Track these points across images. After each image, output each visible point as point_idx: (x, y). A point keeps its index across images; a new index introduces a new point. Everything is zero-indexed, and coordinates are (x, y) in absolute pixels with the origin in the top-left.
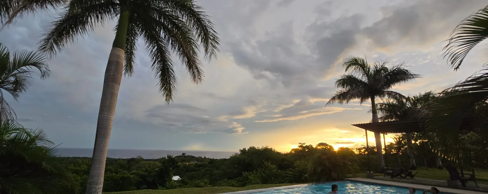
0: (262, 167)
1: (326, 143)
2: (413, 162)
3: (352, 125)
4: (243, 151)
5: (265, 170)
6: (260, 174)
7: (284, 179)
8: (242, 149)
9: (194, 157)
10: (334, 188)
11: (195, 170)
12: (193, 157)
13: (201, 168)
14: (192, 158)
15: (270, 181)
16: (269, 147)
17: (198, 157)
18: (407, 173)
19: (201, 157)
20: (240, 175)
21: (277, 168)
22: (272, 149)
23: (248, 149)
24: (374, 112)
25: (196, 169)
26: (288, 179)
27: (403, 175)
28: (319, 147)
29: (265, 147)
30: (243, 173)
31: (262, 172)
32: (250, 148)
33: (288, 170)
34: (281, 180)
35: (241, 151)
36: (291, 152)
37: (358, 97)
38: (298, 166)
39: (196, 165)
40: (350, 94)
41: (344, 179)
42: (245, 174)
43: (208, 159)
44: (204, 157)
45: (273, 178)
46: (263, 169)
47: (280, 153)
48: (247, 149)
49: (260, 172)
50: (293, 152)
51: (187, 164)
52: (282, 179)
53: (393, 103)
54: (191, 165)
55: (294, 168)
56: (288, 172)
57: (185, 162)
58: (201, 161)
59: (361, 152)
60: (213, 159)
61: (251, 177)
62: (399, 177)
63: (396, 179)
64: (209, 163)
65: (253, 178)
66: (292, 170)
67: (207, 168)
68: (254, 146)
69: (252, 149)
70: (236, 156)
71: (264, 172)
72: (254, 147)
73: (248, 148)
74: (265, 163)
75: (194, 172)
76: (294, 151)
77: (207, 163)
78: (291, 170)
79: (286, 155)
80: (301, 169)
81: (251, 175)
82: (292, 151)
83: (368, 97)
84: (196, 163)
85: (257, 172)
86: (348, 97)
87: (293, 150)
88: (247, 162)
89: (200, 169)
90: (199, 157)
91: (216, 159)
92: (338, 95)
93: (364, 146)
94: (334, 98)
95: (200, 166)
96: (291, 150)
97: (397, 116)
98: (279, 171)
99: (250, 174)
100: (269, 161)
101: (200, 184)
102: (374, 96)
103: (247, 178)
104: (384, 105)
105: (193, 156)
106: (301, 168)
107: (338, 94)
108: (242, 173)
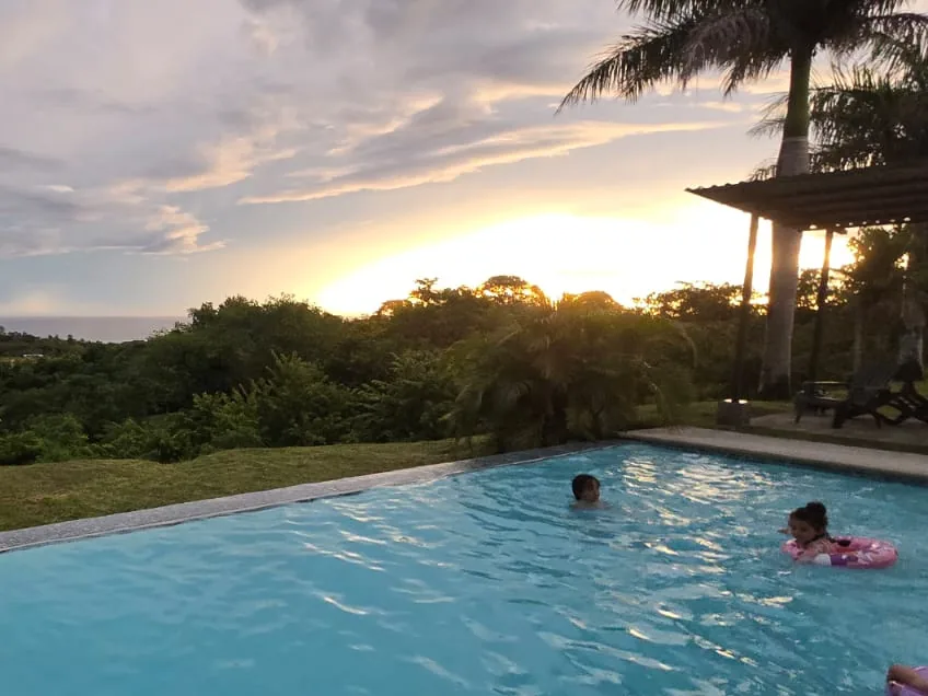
0: (267, 376)
1: (516, 275)
2: (915, 350)
3: (688, 190)
4: (204, 316)
5: (279, 385)
6: (259, 398)
7: (351, 418)
8: (199, 308)
9: (33, 338)
10: (584, 488)
11: (38, 384)
12: (29, 339)
13: (56, 375)
14: (27, 342)
15: (296, 425)
16: (298, 299)
17: (47, 337)
18: (912, 403)
19: (57, 337)
20: (187, 403)
21: (326, 377)
22: (306, 306)
23: (221, 306)
24: (793, 128)
25: (44, 378)
26: (365, 419)
27: (890, 412)
28: (488, 293)
29: (280, 297)
30: (195, 400)
31: (266, 394)
32: (229, 301)
33: (365, 385)
34: (339, 421)
35: (195, 313)
36: (379, 312)
37: (723, 59)
38: (408, 370)
39: (40, 367)
40: (701, 36)
41: (622, 434)
42: (201, 400)
43: (82, 343)
44: (66, 339)
45: (306, 417)
46: (270, 382)
47: (336, 320)
48: (216, 307)
49: (258, 394)
50: (388, 313)
51: (13, 361)
52: (340, 418)
53: (888, 85)
54: (25, 364)
55: (390, 377)
56: (365, 395)
57: (5, 356)
58: (59, 352)
59: (670, 309)
60: (99, 344)
61: (223, 413)
62: (868, 416)
63: (851, 429)
64: (84, 357)
65: (229, 416)
66: (383, 387)
67: (75, 376)
68: (243, 295)
69: (236, 307)
70: (178, 331)
71: (272, 393)
72: (240, 299)
73: (222, 301)
74: (278, 362)
75: (35, 391)
76: (390, 311)
77: (79, 357)
78: (376, 386)
79: (360, 326)
80: (420, 384)
81: (223, 403)
82: (382, 309)
83: (775, 55)
84: (41, 360)
85: (249, 392)
86: (692, 55)
87: (388, 304)
88: (209, 356)
89: (55, 380)
90: (50, 337)
91: (110, 344)
92: (624, 53)
93: (687, 284)
94: (600, 75)
95: (53, 368)
96: (381, 305)
97: (888, 144)
98: (333, 388)
99: (219, 400)
100: (295, 353)
101: (33, 443)
102: (813, 46)
103: (207, 417)
104: (837, 97)
105: (30, 336)
106: (419, 379)
107: (628, 48)
108: (192, 398)
